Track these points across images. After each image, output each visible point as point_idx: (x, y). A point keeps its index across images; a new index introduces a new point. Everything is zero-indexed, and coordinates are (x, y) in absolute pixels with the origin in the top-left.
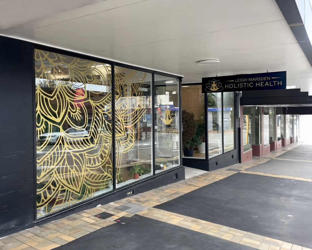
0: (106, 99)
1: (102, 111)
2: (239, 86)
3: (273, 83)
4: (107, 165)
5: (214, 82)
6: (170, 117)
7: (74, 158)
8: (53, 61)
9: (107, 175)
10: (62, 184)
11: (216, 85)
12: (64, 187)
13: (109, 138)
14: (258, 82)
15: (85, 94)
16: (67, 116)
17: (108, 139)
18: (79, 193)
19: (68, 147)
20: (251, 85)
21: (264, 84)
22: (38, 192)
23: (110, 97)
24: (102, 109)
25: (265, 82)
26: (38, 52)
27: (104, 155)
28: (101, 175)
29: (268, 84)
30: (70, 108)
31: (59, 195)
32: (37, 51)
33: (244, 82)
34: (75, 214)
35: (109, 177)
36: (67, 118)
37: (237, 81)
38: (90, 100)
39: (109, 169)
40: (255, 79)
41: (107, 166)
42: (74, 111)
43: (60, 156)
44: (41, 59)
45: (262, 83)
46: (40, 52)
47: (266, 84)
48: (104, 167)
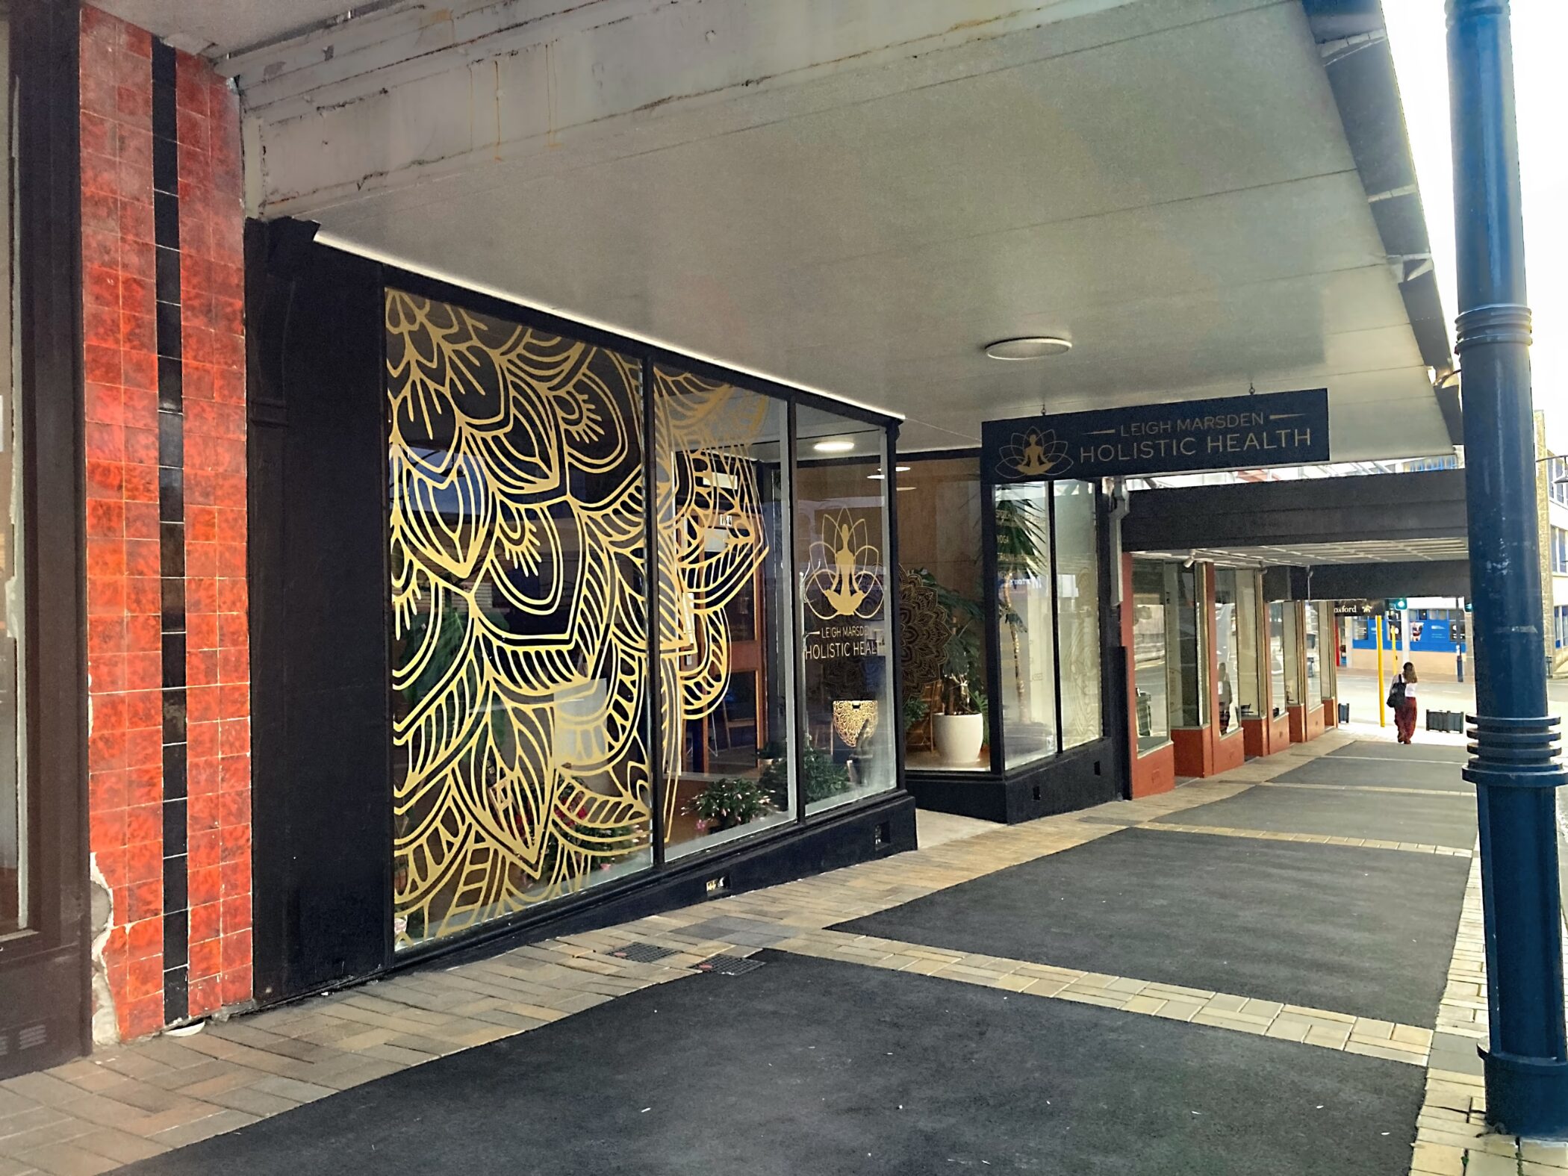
0: (625, 497)
1: (611, 543)
2: (1139, 450)
3: (1274, 439)
4: (631, 764)
5: (1033, 439)
6: (856, 586)
7: (517, 725)
8: (444, 337)
9: (631, 806)
10: (476, 827)
11: (1040, 450)
12: (483, 840)
13: (636, 654)
14: (1216, 433)
15: (550, 470)
16: (491, 555)
17: (632, 657)
18: (534, 867)
19: (495, 679)
20: (1188, 447)
21: (1241, 441)
22: (400, 847)
23: (638, 489)
24: (610, 536)
25: (1244, 432)
26: (394, 299)
27: (619, 720)
28: (613, 800)
29: (1256, 443)
30: (501, 526)
31: (468, 868)
32: (393, 296)
33: (1158, 436)
34: (525, 948)
35: (638, 814)
36: (492, 561)
37: (1128, 430)
38: (568, 497)
39: (640, 782)
40: (1203, 423)
41: (632, 767)
42: (516, 536)
43: (470, 715)
44: (405, 327)
45: (1232, 439)
46: (403, 301)
47: (1247, 443)
48: (619, 769)
